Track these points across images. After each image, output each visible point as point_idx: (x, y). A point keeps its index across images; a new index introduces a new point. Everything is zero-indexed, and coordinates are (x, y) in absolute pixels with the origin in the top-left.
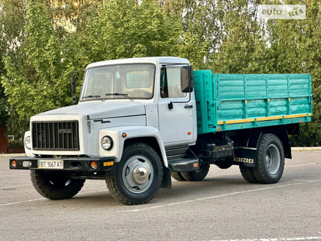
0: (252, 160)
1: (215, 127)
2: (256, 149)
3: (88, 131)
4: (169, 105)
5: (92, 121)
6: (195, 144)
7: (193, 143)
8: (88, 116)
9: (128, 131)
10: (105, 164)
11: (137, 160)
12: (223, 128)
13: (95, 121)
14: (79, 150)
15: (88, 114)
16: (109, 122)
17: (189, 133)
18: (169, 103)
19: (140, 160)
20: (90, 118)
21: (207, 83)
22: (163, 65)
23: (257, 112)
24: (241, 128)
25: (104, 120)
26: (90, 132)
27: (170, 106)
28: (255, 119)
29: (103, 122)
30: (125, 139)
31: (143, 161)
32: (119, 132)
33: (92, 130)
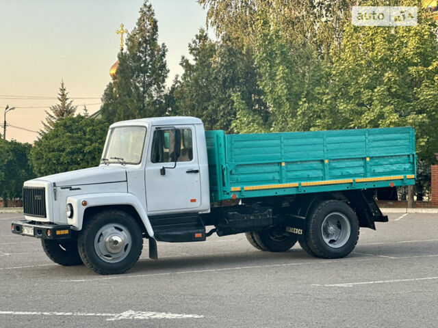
0: (301, 231)
1: (228, 194)
2: (304, 218)
3: (54, 198)
4: (161, 170)
5: (59, 189)
6: (209, 211)
7: (207, 210)
8: (54, 184)
9: (90, 199)
10: (58, 233)
11: (114, 228)
12: (241, 195)
13: (62, 188)
14: (46, 217)
15: (54, 181)
16: (79, 189)
17: (193, 201)
18: (161, 168)
19: (116, 228)
20: (57, 185)
21: (221, 145)
22: (156, 128)
23: (306, 176)
24: (275, 194)
25: (73, 187)
26: (56, 200)
27: (163, 172)
28: (300, 184)
29: (71, 189)
30: (85, 207)
31: (121, 230)
32: (79, 201)
33: (58, 198)
